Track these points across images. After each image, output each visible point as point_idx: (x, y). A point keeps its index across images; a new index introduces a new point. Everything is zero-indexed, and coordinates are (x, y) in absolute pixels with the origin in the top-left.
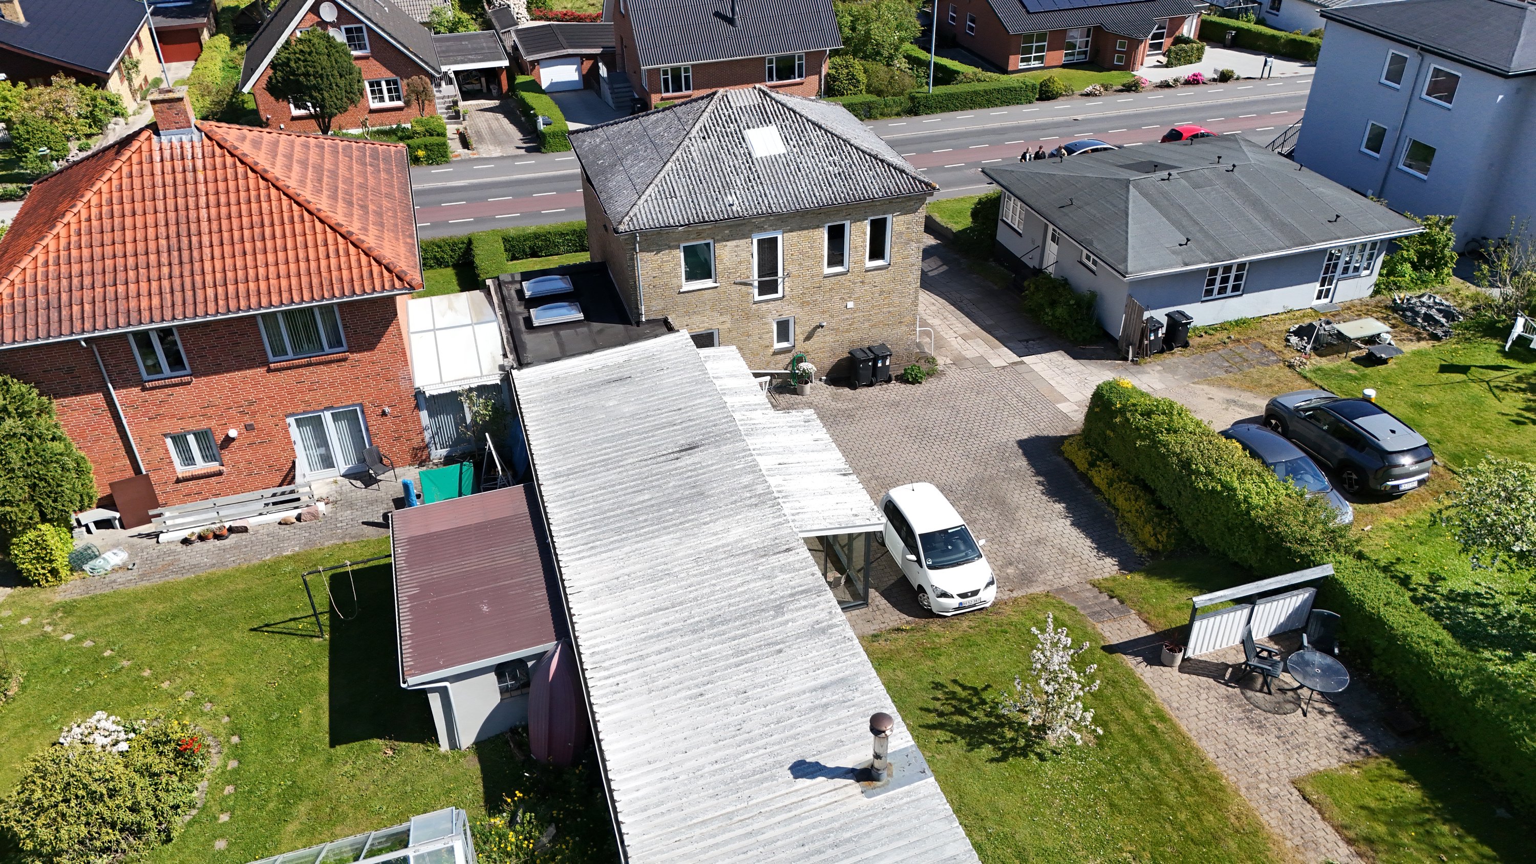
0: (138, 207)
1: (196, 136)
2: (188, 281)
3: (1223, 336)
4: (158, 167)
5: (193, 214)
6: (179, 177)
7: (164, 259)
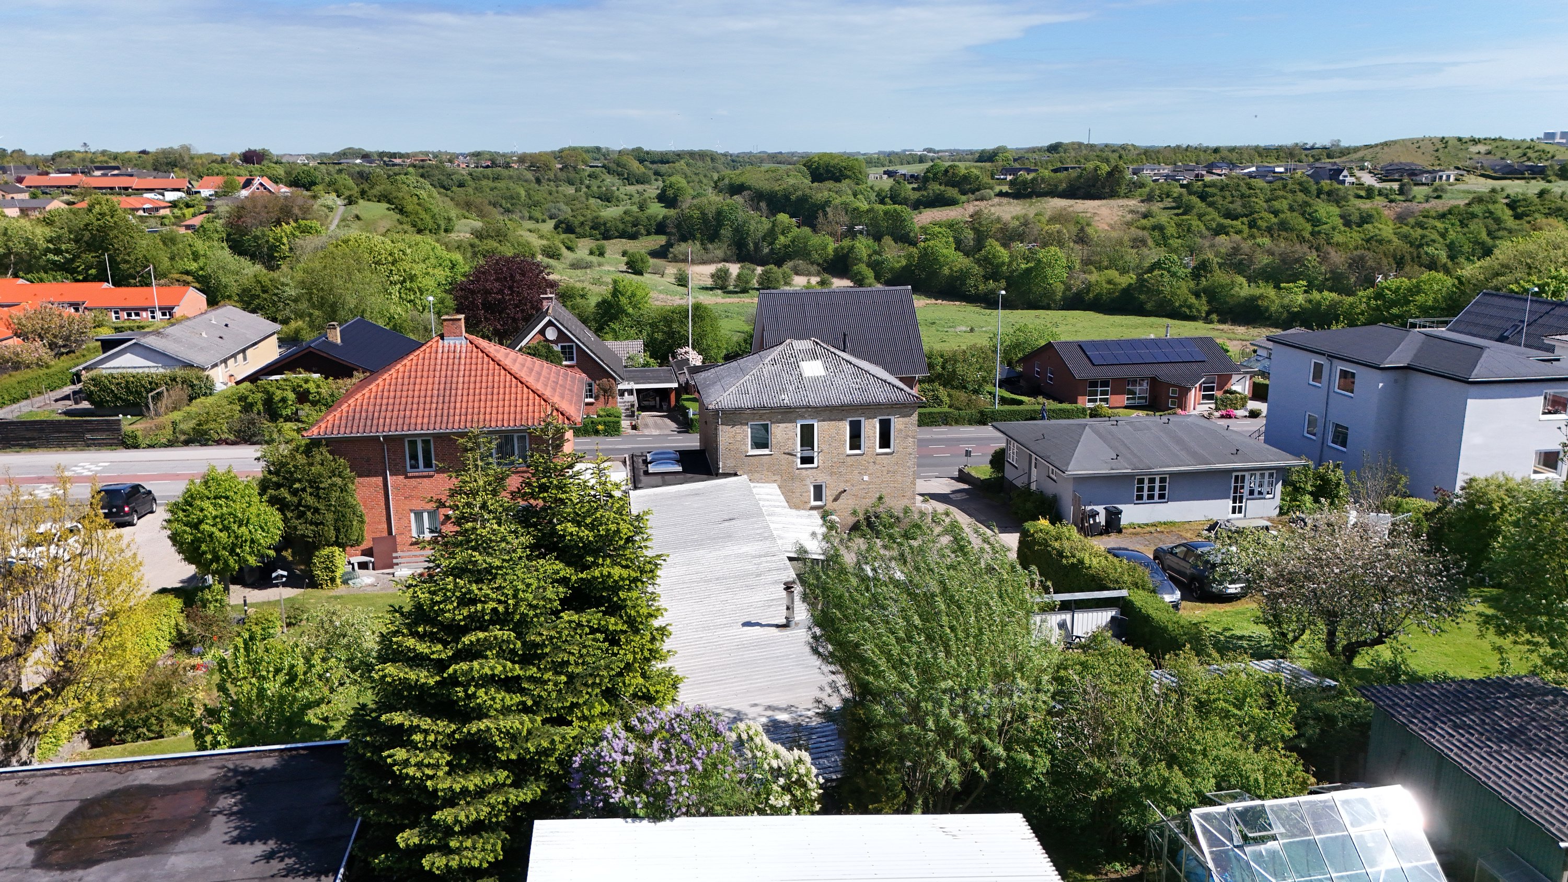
0: (425, 374)
1: (464, 341)
2: (445, 412)
3: (1152, 529)
4: (439, 356)
5: (455, 380)
6: (451, 361)
7: (435, 400)
